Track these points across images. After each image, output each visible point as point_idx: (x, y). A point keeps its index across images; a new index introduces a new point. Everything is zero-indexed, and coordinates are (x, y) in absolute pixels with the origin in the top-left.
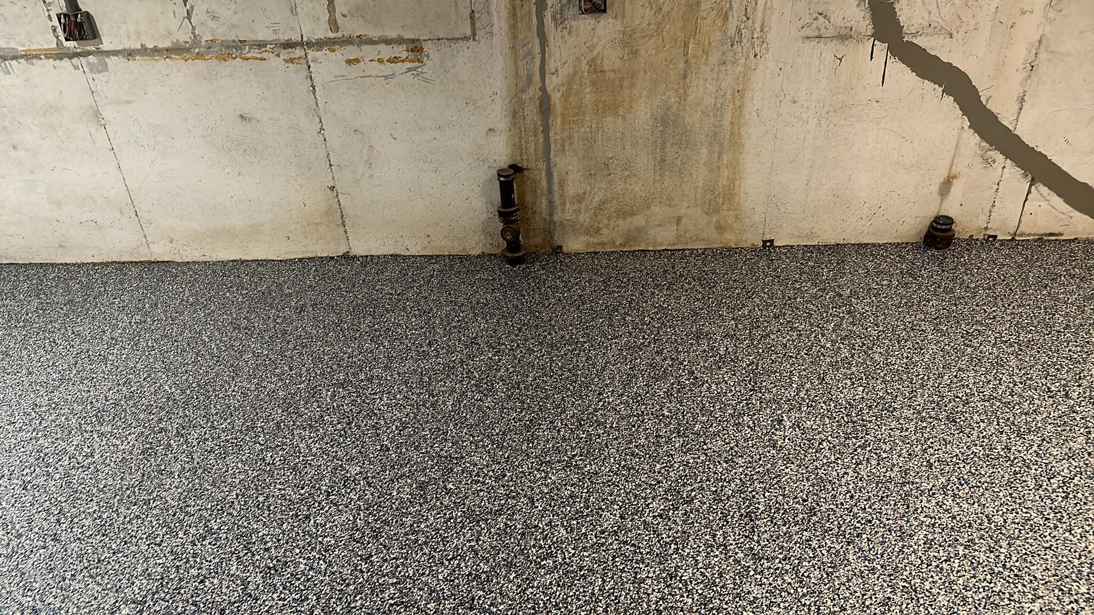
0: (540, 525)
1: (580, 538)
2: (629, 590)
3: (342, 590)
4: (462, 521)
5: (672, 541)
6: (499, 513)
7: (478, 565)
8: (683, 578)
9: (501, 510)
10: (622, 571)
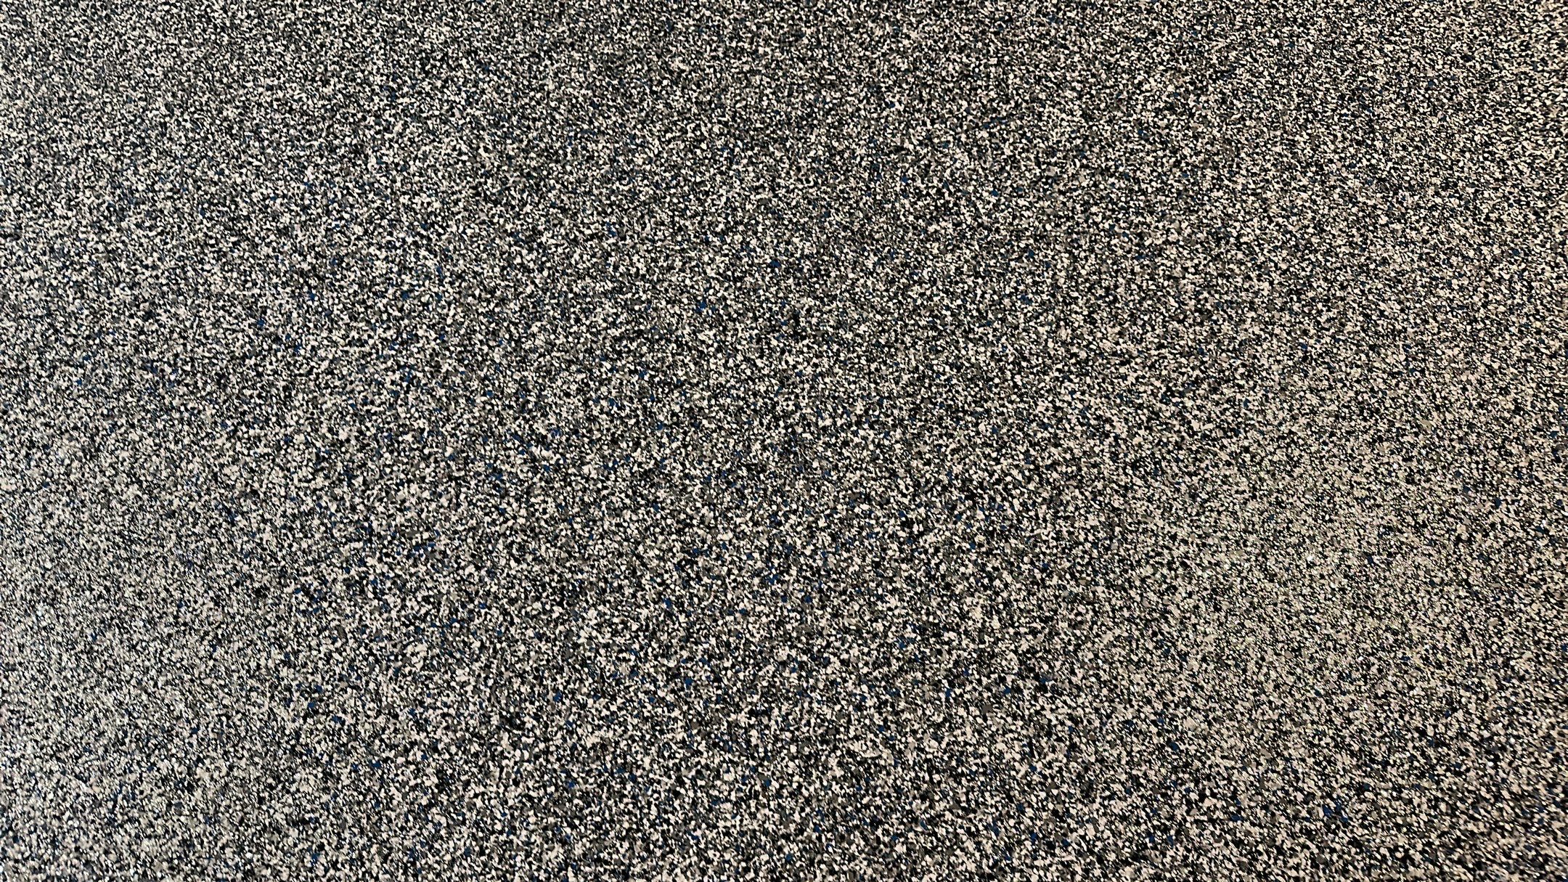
0: (907, 145)
1: (1002, 169)
2: (1133, 273)
3: (490, 314)
4: (726, 145)
5: (1205, 161)
6: (807, 122)
7: (788, 243)
8: (1243, 239)
9: (809, 115)
10: (1110, 233)
